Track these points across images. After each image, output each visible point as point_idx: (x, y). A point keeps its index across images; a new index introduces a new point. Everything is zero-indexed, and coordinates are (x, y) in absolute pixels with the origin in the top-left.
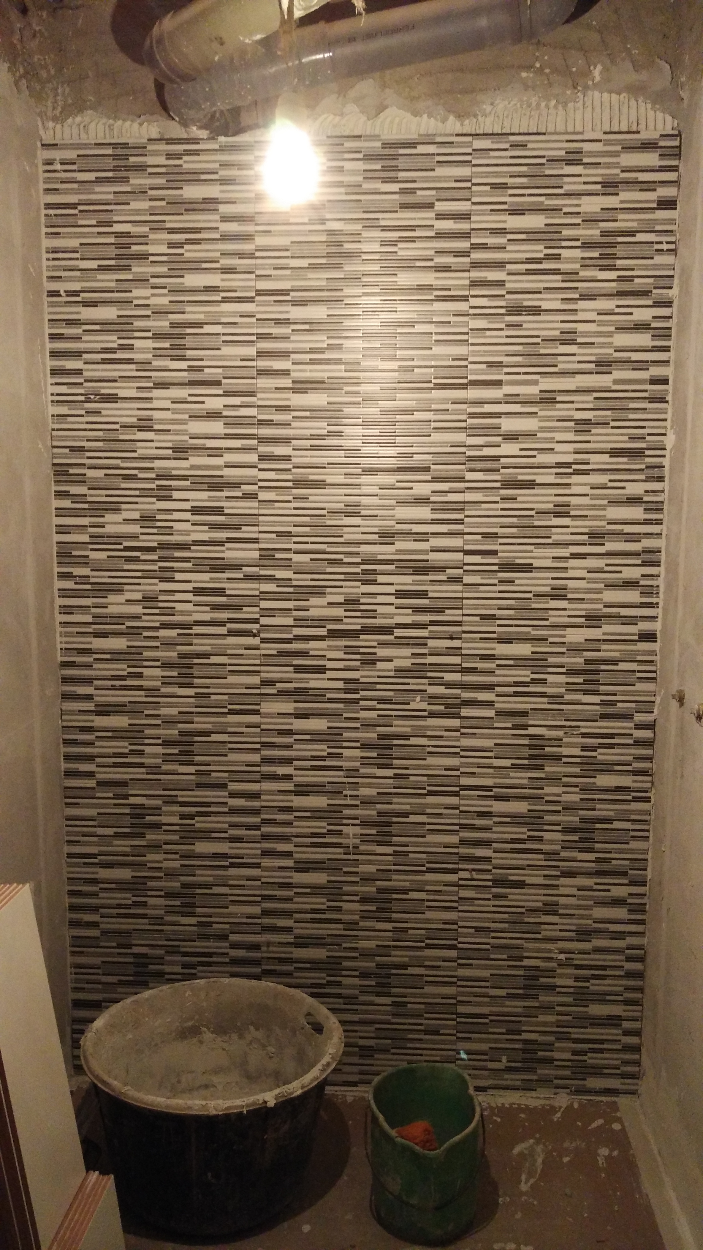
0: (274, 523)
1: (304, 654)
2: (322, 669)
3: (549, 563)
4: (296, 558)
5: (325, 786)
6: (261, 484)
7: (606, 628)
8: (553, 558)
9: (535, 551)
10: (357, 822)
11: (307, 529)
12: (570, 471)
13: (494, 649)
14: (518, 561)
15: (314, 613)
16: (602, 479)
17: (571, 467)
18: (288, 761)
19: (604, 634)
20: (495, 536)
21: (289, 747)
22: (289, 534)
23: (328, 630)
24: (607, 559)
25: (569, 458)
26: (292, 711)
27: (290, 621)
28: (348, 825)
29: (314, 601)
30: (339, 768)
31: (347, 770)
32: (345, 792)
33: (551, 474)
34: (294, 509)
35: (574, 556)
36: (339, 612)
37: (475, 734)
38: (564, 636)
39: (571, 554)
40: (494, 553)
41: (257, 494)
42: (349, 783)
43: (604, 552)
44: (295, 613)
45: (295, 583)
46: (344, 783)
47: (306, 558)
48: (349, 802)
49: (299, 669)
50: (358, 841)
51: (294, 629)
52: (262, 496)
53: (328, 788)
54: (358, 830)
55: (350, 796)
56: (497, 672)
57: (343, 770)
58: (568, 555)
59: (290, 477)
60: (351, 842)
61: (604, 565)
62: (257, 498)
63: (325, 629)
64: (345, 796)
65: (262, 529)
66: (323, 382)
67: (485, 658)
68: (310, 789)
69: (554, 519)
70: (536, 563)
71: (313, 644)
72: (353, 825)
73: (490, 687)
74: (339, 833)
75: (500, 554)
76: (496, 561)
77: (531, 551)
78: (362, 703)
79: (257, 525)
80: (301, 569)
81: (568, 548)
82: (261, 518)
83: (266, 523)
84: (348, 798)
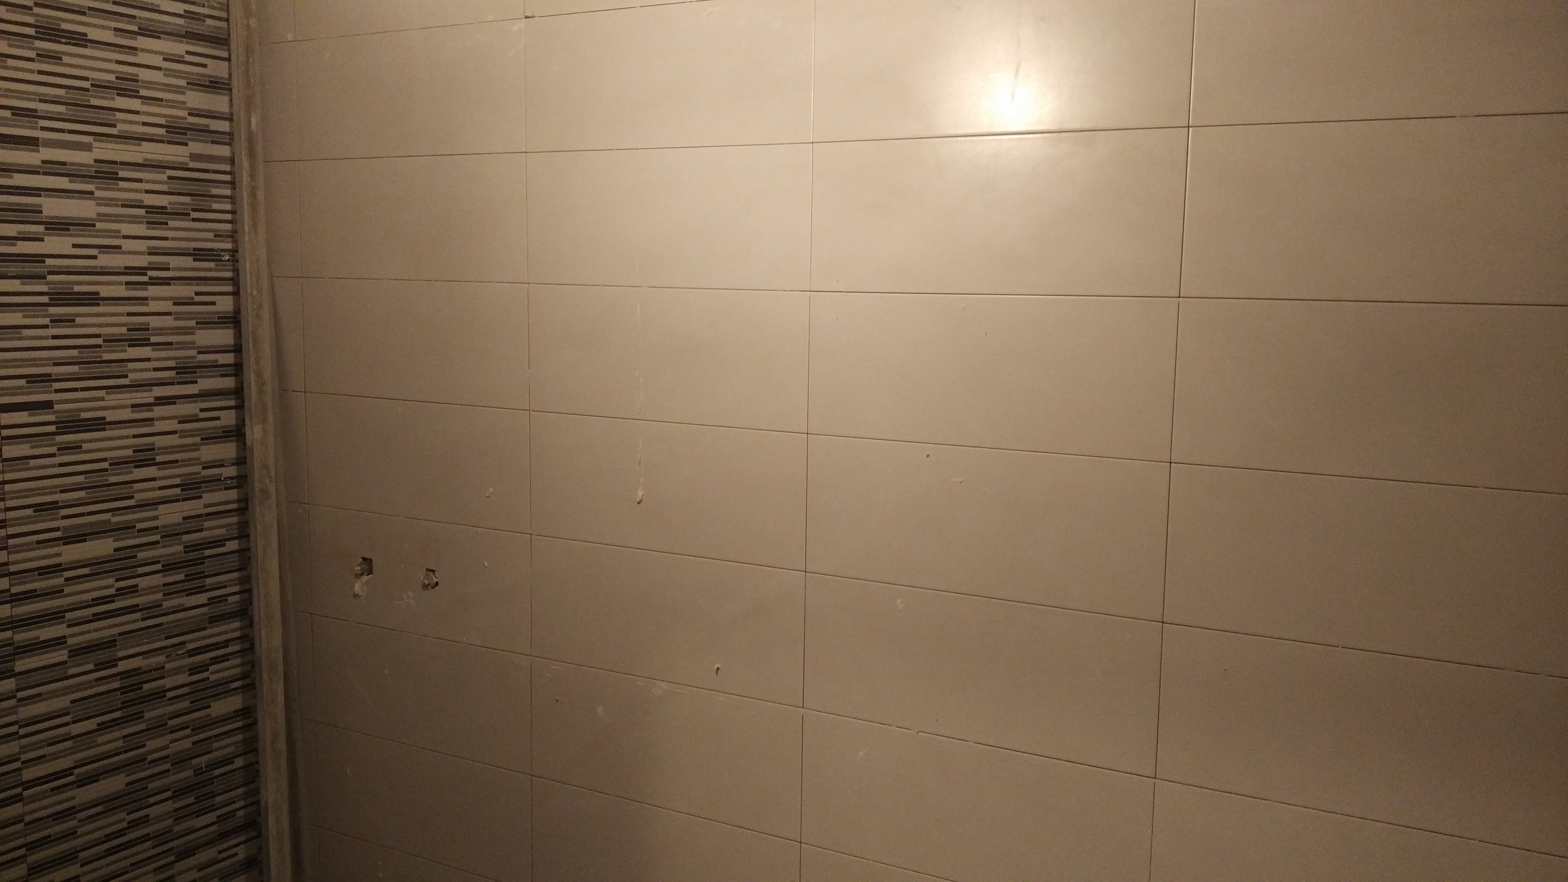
3: (126, 414)
7: (208, 498)
8: (133, 406)
9: (107, 397)
12: (145, 279)
13: (59, 555)
14: (84, 415)
16: (186, 291)
17: (145, 274)
19: (206, 506)
20: (46, 379)
24: (203, 401)
25: (142, 261)
33: (120, 283)
35: (162, 401)
37: (40, 695)
38: (156, 518)
39: (156, 398)
40: (48, 405)
43: (196, 392)
56: (67, 590)
58: (152, 400)
61: (197, 411)
67: (45, 571)
69: (130, 349)
70: (110, 416)
73: (56, 616)
75: (57, 407)
76: (51, 418)
77: (102, 399)
81: (151, 390)
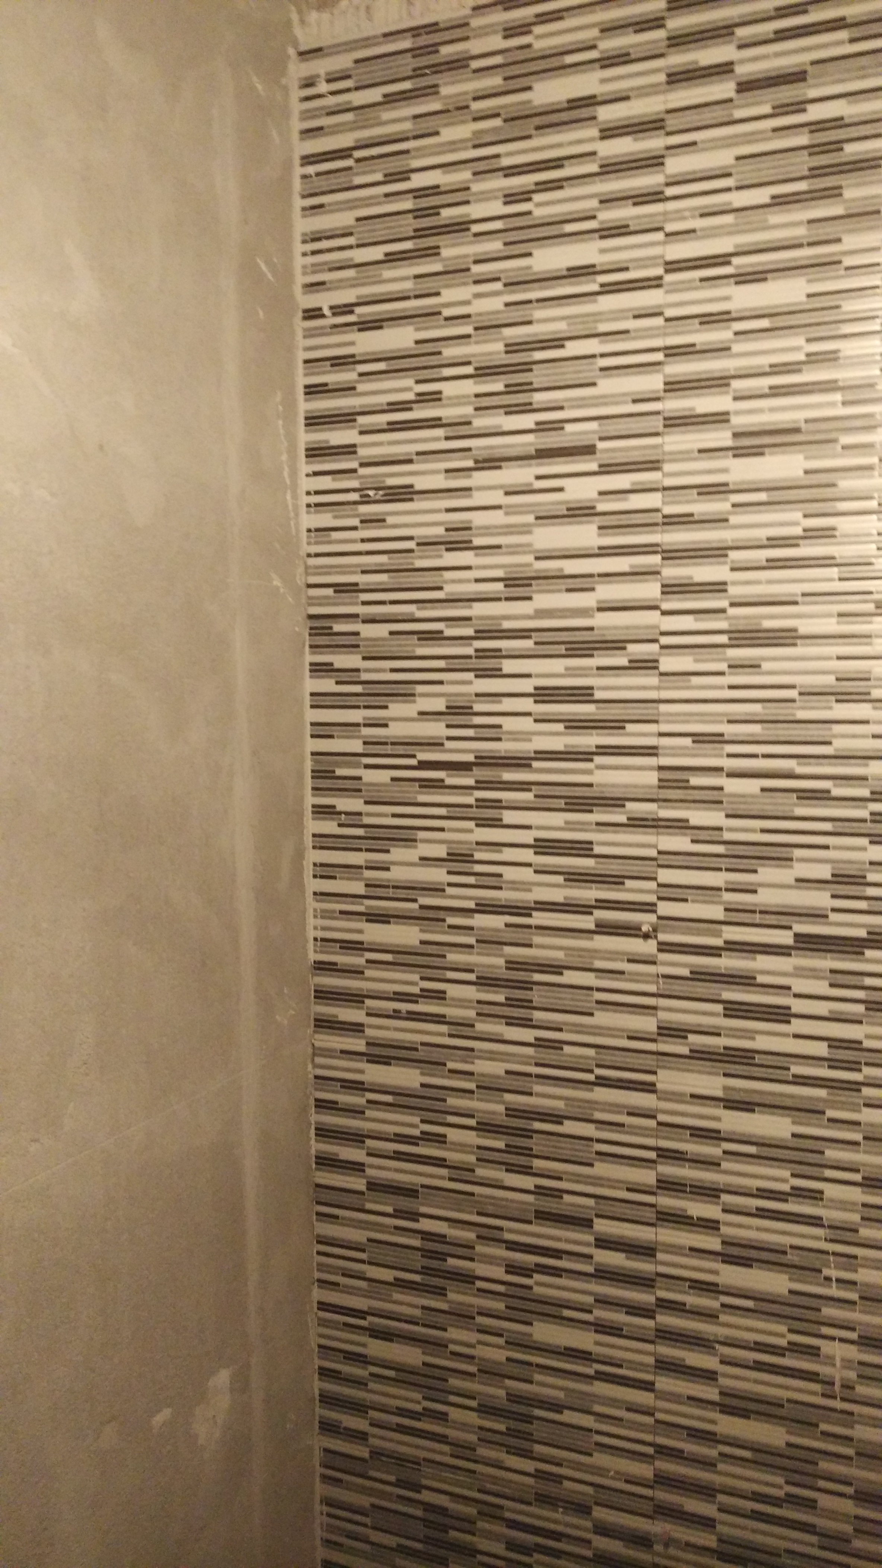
0: (687, 717)
1: (746, 980)
2: (782, 1015)
4: (733, 786)
5: (785, 1253)
6: (665, 640)
10: (854, 1336)
11: (756, 729)
15: (766, 898)
18: (711, 1193)
21: (712, 1164)
22: (717, 739)
23: (796, 935)
26: (719, 1093)
27: (716, 912)
28: (833, 1339)
29: (767, 873)
30: (815, 1221)
31: (830, 1227)
32: (826, 1272)
34: (731, 687)
36: (821, 899)
41: (657, 661)
42: (834, 1254)
44: (728, 897)
45: (727, 836)
46: (827, 1253)
47: (752, 786)
48: (834, 1291)
49: (733, 1010)
50: (852, 1375)
51: (724, 928)
52: (668, 663)
53: (792, 1257)
54: (853, 1353)
55: (838, 1280)
57: (822, 1226)
59: (723, 625)
60: (837, 1373)
62: (656, 668)
63: (790, 933)
64: (828, 1279)
65: (665, 728)
66: (797, 430)
68: (754, 1254)
71: (763, 962)
72: (842, 1340)
74: (813, 1352)
78: (867, 1091)
79: (656, 722)
80: (742, 809)
82: (663, 708)
83: (673, 718)
84: (834, 1284)
